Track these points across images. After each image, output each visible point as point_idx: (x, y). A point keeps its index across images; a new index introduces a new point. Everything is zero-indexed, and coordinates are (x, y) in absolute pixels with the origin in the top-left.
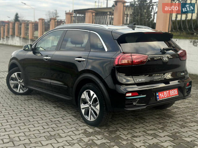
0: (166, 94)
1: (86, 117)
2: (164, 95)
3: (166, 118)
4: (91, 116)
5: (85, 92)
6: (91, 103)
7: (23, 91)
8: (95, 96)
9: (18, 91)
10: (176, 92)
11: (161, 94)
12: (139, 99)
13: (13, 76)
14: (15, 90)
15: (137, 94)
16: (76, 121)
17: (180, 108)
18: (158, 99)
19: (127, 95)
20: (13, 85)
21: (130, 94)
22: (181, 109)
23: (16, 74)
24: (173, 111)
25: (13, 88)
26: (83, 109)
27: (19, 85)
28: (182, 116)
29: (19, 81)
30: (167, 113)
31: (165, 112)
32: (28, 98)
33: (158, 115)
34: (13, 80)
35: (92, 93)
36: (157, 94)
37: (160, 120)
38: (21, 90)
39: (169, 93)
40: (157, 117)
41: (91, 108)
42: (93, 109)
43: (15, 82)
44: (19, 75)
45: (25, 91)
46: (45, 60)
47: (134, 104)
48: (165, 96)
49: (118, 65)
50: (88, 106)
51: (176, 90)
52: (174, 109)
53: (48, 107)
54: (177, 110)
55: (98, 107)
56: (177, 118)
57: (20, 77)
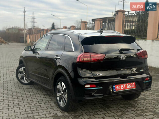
0: (123, 87)
1: (60, 103)
2: (120, 87)
3: (129, 107)
4: (63, 103)
5: (59, 83)
6: (63, 92)
7: (28, 81)
8: (65, 87)
9: (24, 82)
10: (134, 85)
11: (117, 87)
12: (96, 90)
13: (20, 70)
14: (22, 80)
15: (95, 86)
16: (54, 106)
17: (147, 99)
18: (115, 90)
19: (86, 86)
20: (20, 77)
21: (89, 86)
22: (147, 101)
23: (22, 68)
24: (139, 101)
25: (20, 79)
26: (58, 96)
27: (25, 77)
28: (144, 106)
29: (25, 74)
30: (132, 103)
31: (131, 102)
32: (30, 87)
33: (124, 104)
34: (20, 73)
35: (63, 84)
36: (114, 87)
37: (122, 109)
38: (26, 81)
39: (126, 86)
40: (122, 106)
41: (63, 96)
42: (63, 97)
43: (22, 75)
44: (24, 69)
45: (29, 82)
46: (38, 58)
47: (93, 94)
48: (122, 89)
49: (79, 62)
50: (61, 95)
51: (133, 83)
52: (141, 100)
53: (39, 95)
54: (143, 101)
55: (66, 95)
56: (138, 108)
57: (25, 71)
